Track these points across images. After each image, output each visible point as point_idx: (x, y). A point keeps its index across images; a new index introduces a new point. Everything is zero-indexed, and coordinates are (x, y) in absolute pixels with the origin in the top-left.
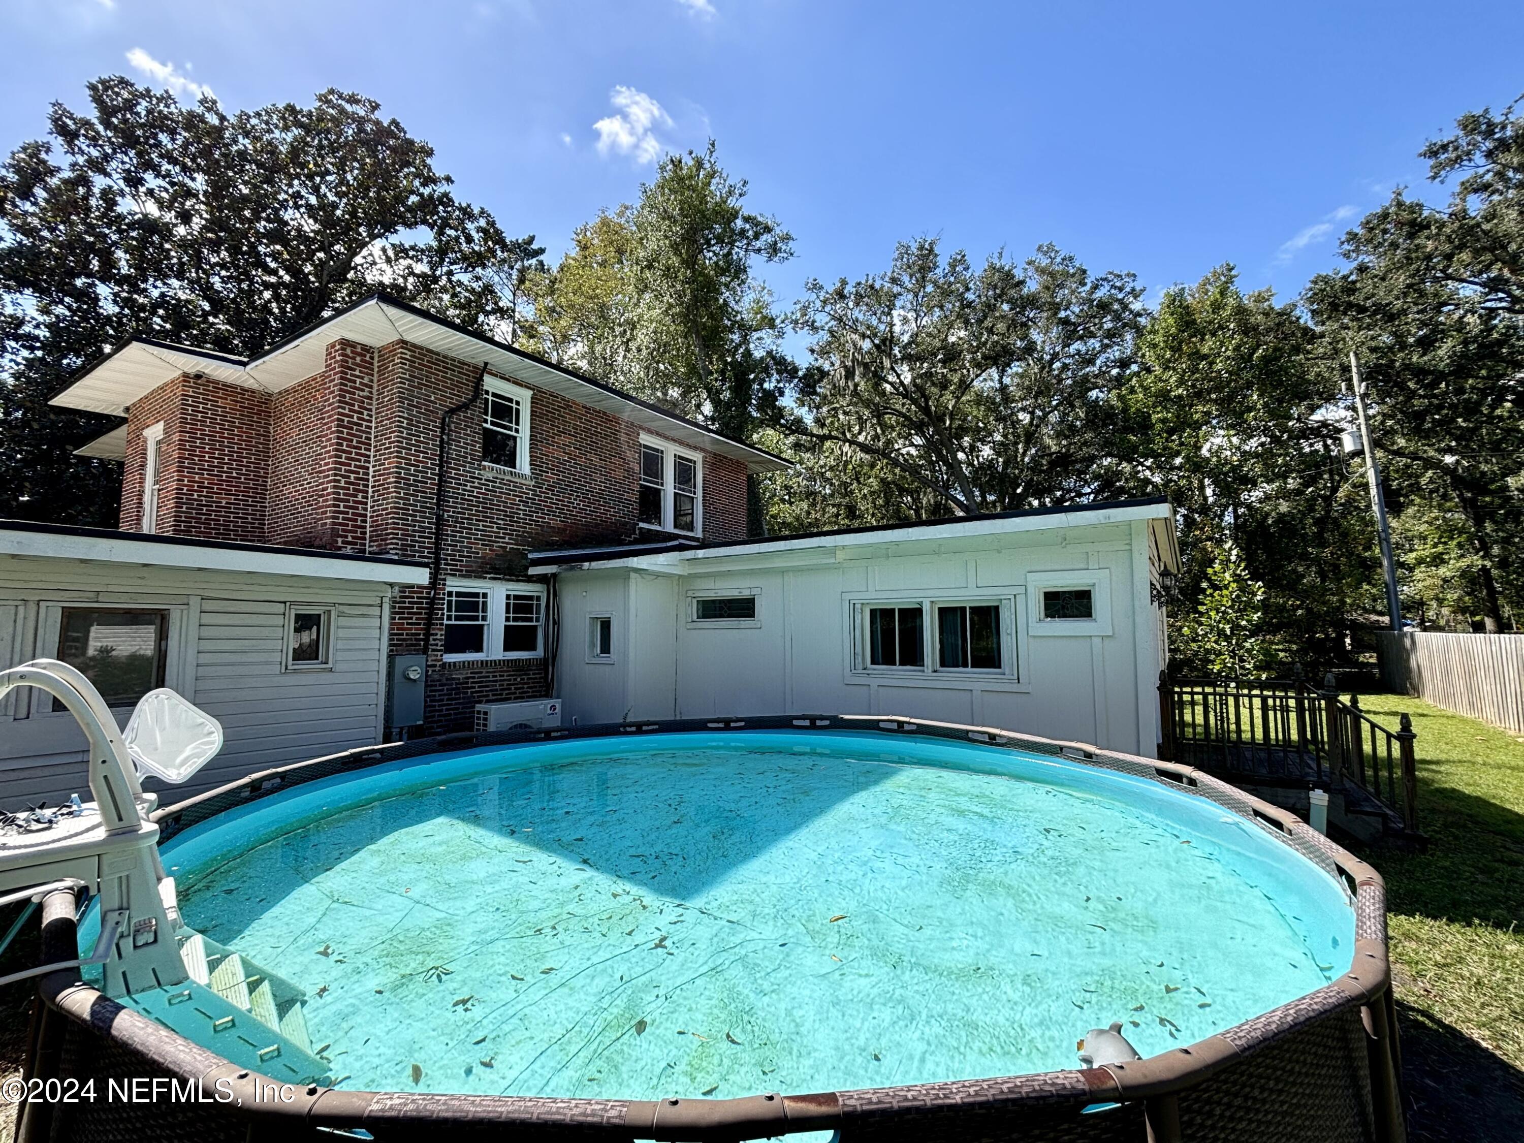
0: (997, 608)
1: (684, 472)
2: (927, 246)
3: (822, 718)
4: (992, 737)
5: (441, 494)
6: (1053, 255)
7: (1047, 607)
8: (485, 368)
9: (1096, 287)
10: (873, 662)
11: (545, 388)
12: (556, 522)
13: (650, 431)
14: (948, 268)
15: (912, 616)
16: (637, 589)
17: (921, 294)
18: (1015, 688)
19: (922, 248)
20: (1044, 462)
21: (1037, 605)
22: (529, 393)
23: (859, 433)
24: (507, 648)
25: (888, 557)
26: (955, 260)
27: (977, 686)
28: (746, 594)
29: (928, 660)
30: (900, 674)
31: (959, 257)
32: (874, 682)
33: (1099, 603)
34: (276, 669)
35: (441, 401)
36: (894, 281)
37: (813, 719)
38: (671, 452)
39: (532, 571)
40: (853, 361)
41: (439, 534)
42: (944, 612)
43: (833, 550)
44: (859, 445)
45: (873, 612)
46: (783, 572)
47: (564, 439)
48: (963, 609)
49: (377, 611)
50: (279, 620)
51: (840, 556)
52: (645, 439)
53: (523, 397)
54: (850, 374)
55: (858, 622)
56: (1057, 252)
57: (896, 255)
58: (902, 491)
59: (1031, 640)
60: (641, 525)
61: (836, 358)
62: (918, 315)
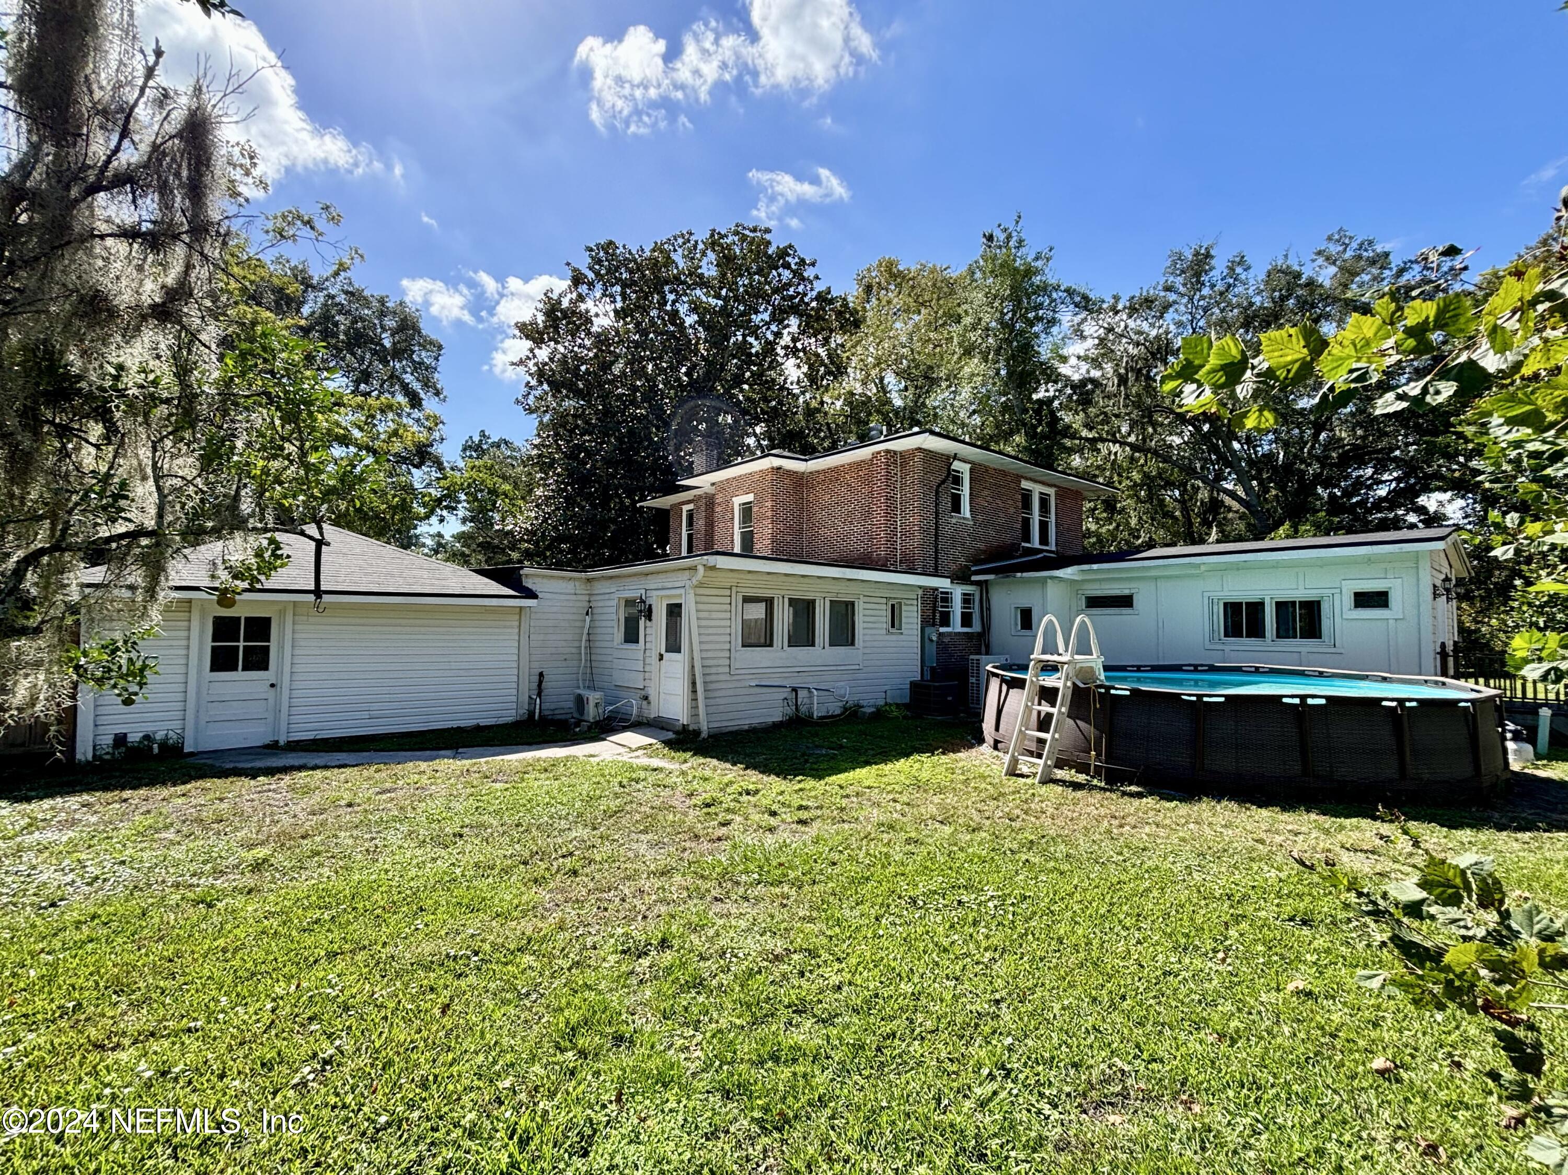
0: (1319, 603)
1: (1044, 502)
2: (1203, 251)
3: (1202, 665)
4: (1321, 673)
5: (936, 536)
6: (1347, 241)
7: (1355, 600)
8: (955, 457)
9: (1401, 272)
10: (1226, 635)
11: (977, 461)
12: (981, 546)
13: (1027, 479)
14: (1226, 271)
15: (1256, 608)
16: (1052, 590)
17: (1197, 297)
18: (1333, 650)
19: (1197, 254)
20: (1334, 455)
21: (1349, 600)
22: (968, 466)
23: (1129, 435)
24: (963, 626)
25: (1238, 569)
26: (1233, 262)
27: (1304, 650)
28: (1126, 592)
29: (1268, 634)
30: (1247, 643)
31: (1238, 259)
32: (1227, 648)
33: (1394, 599)
34: (884, 632)
35: (935, 480)
36: (1168, 289)
37: (1196, 666)
38: (1037, 489)
39: (974, 578)
40: (1126, 369)
41: (936, 558)
42: (1278, 604)
43: (1198, 566)
44: (1130, 445)
45: (1226, 604)
46: (1156, 578)
47: (986, 493)
48: (1294, 603)
49: (915, 602)
50: (884, 607)
51: (1203, 568)
52: (1025, 484)
53: (963, 469)
54: (1123, 380)
55: (1215, 610)
56: (1351, 238)
57: (1169, 263)
58: (1169, 484)
59: (1345, 623)
60: (1023, 544)
61: (1109, 367)
62: (1193, 317)
